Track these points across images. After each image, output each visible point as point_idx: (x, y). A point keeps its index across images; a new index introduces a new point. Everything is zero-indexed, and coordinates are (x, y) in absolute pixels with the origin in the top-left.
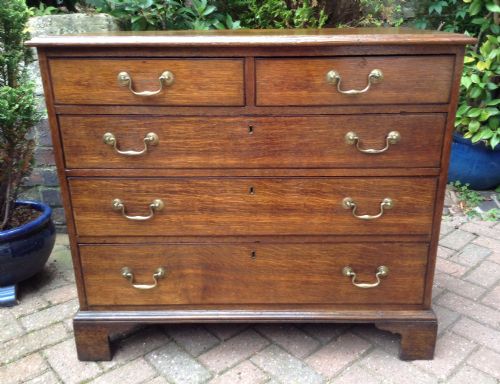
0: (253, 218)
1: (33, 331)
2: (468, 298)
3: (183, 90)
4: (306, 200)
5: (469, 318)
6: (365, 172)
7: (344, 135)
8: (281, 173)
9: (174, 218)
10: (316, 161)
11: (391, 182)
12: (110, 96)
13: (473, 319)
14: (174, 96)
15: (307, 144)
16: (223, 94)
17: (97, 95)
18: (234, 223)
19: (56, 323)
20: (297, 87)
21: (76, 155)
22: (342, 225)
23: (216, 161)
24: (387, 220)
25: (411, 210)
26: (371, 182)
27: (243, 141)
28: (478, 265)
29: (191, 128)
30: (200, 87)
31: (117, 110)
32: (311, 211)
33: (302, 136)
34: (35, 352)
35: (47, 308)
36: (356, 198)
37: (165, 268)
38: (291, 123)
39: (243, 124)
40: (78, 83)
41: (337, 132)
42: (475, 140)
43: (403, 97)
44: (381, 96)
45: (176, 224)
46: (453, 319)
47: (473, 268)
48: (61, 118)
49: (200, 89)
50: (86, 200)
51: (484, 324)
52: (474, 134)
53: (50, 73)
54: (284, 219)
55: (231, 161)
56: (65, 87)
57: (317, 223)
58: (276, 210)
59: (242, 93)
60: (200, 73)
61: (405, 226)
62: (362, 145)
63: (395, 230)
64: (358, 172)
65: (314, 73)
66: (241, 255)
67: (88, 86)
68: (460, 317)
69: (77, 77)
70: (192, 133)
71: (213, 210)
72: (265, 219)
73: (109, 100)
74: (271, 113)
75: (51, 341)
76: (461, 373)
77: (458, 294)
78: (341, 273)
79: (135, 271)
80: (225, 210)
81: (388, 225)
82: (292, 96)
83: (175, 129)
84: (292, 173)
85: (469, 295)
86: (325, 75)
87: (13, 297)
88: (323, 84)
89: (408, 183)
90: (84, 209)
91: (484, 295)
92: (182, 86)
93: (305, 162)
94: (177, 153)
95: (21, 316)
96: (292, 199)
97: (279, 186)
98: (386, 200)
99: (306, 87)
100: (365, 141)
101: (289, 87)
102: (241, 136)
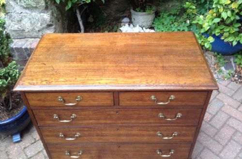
0: (119, 138)
3: (87, 102)
4: (141, 132)
5: (208, 148)
6: (166, 125)
7: (158, 114)
8: (131, 125)
9: (85, 138)
10: (145, 121)
11: (177, 127)
12: (54, 104)
13: (209, 149)
14: (83, 103)
15: (141, 117)
16: (105, 103)
17: (48, 104)
18: (112, 139)
19: (40, 152)
20: (137, 100)
21: (42, 121)
22: (155, 140)
23: (102, 121)
26: (169, 127)
28: (217, 114)
29: (90, 112)
30: (94, 101)
31: (58, 108)
32: (143, 136)
33: (139, 114)
35: (35, 142)
36: (162, 132)
38: (135, 111)
39: (113, 111)
40: (39, 100)
41: (155, 113)
42: (226, 40)
43: (183, 104)
44: (174, 103)
46: (201, 149)
47: (214, 116)
48: (34, 111)
50: (47, 133)
51: (213, 152)
52: (225, 38)
53: (26, 97)
54: (131, 138)
55: (108, 122)
56: (33, 101)
57: (145, 139)
58: (128, 135)
59: (113, 102)
60: (94, 97)
62: (165, 118)
63: (178, 140)
64: (164, 125)
65: (145, 96)
66: (115, 148)
67: (44, 101)
68: (204, 148)
69: (39, 98)
70: (91, 114)
71: (102, 136)
72: (125, 138)
73: (54, 105)
74: (126, 108)
77: (205, 133)
78: (155, 152)
80: (107, 135)
81: (176, 139)
82: (135, 103)
83: (83, 113)
84: (135, 125)
86: (150, 97)
87: (20, 139)
88: (149, 100)
89: (184, 128)
90: (48, 136)
91: (216, 134)
92: (86, 100)
93: (141, 122)
94: (85, 120)
95: (25, 148)
96: (135, 132)
97: (130, 129)
98: (175, 132)
99: (141, 101)
100: (167, 116)
101: (134, 101)
102: (113, 115)
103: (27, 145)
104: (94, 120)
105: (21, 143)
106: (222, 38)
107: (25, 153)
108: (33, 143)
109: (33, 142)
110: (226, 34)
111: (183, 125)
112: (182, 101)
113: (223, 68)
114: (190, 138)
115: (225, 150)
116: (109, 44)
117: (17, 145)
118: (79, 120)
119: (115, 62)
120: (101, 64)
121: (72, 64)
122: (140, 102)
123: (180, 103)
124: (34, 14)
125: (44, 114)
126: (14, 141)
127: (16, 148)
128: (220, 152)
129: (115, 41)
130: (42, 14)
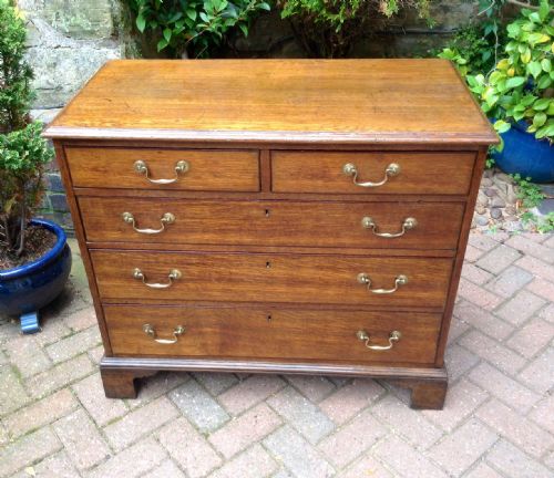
0: (269, 288)
1: (60, 363)
2: (493, 339)
3: (199, 178)
4: (320, 274)
5: (489, 363)
6: (380, 252)
7: (360, 220)
8: (297, 250)
9: (191, 285)
10: (331, 241)
11: (407, 261)
12: (127, 181)
13: (492, 365)
14: (188, 182)
15: (322, 227)
16: (239, 181)
17: (114, 180)
18: (252, 292)
19: (81, 354)
20: (314, 176)
21: (96, 230)
22: (355, 297)
23: (232, 238)
24: (402, 294)
25: (426, 286)
26: (386, 261)
27: (258, 222)
28: (514, 296)
29: (206, 209)
30: (215, 175)
31: (135, 194)
32: (326, 284)
33: (318, 219)
34: (65, 387)
35: (70, 336)
36: (371, 274)
37: (184, 326)
38: (307, 208)
39: (258, 207)
40: (95, 169)
41: (353, 217)
42: (539, 135)
43: (420, 188)
44: (396, 187)
45: (193, 290)
46: (472, 364)
47: (508, 300)
48: (80, 199)
49: (216, 176)
50: (107, 268)
51: (502, 372)
54: (299, 290)
55: (247, 239)
56: (82, 172)
57: (331, 294)
58: (292, 282)
59: (257, 181)
60: (216, 163)
61: (420, 299)
62: (377, 230)
63: (410, 302)
64: (374, 252)
65: (330, 165)
66: (258, 319)
68: (479, 362)
69: (94, 163)
70: (208, 214)
71: (230, 280)
72: (283, 289)
73: (126, 185)
74: (287, 199)
75: (79, 375)
76: (467, 427)
78: (355, 336)
79: (155, 328)
80: (242, 280)
81: (402, 298)
82: (308, 185)
83: (189, 211)
84: (308, 251)
85: (495, 335)
86: (342, 168)
87: (36, 325)
88: (339, 175)
89: (423, 262)
90: (107, 276)
91: (511, 335)
92: (198, 174)
93: (320, 242)
94: (193, 231)
95: (47, 345)
96: (307, 273)
97: (294, 262)
98: (402, 276)
99: (322, 178)
100: (381, 226)
101: (305, 177)
102: (257, 218)
103: (53, 340)
104: (215, 232)
105: (39, 335)
106: (531, 130)
107: (47, 354)
108: (66, 337)
109: (67, 334)
110: (539, 119)
111: (421, 254)
112: (416, 181)
113: (535, 211)
114: (439, 296)
115: (532, 368)
116: (255, 77)
117: (29, 338)
118: (181, 232)
119: (267, 101)
120: (235, 103)
121: (169, 102)
122: (320, 182)
123: (411, 185)
124: (85, 49)
125: (102, 211)
126: (24, 328)
127: (26, 345)
128: (519, 371)
129: (269, 71)
130: (104, 50)
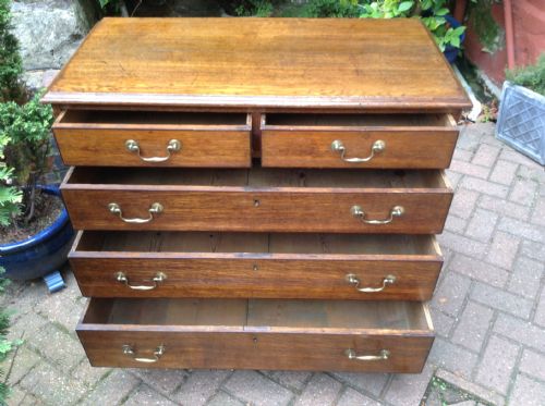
15: (312, 215)
20: (302, 153)
21: (82, 220)
23: (222, 226)
27: (248, 211)
30: (207, 153)
33: (307, 208)
45: (180, 290)
62: (366, 218)
65: (318, 142)
67: (96, 151)
86: (329, 145)
88: (328, 151)
99: (310, 154)
101: (294, 153)
102: (247, 208)
104: (204, 220)
118: (169, 220)
122: (309, 158)
123: (395, 161)
124: (38, 12)
125: (87, 203)
130: (57, 11)
